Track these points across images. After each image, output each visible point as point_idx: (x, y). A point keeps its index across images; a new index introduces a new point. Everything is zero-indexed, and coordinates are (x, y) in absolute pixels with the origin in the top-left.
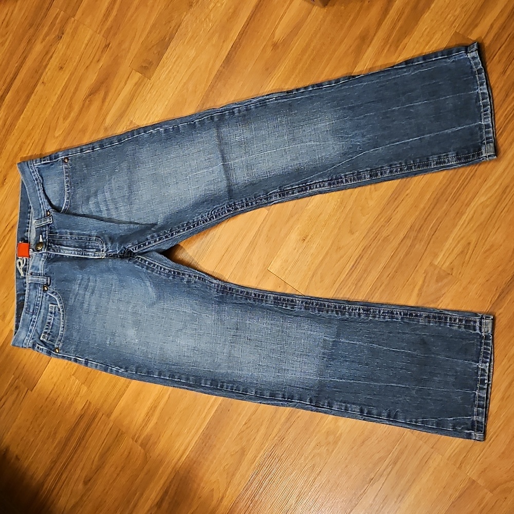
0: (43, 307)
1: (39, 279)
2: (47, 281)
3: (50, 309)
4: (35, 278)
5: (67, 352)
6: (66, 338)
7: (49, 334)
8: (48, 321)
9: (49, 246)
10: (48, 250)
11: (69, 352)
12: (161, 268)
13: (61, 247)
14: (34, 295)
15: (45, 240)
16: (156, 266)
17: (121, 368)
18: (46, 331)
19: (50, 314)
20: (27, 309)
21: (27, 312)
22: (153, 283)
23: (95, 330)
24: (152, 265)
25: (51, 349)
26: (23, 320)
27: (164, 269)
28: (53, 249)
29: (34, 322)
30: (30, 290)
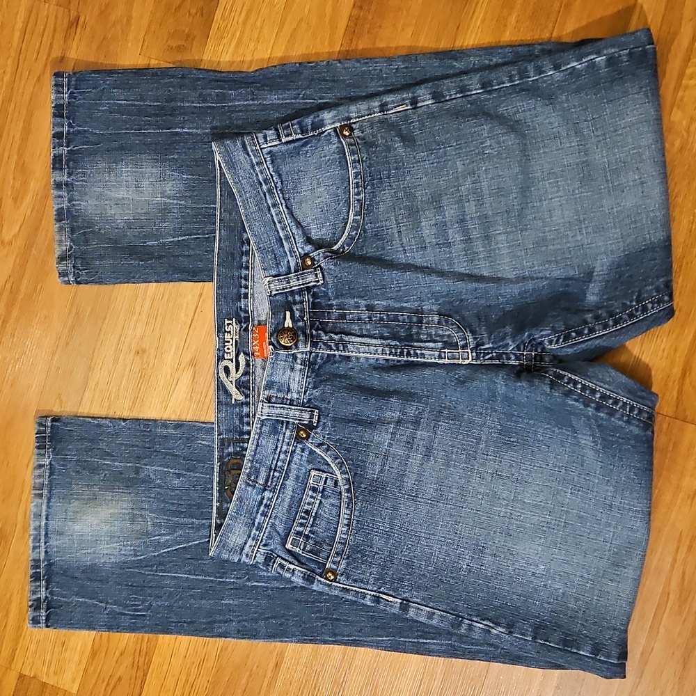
0: (292, 475)
1: (291, 413)
2: (312, 417)
3: (311, 482)
4: (278, 411)
5: (356, 581)
6: (355, 549)
7: (307, 537)
8: (306, 507)
9: (312, 336)
10: (314, 345)
11: (362, 581)
12: (632, 408)
13: (346, 338)
14: (271, 446)
15: (301, 324)
16: (621, 404)
17: (497, 624)
18: (301, 529)
19: (311, 493)
20: (249, 476)
21: (251, 482)
22: (604, 440)
23: (433, 537)
24: (611, 401)
25: (313, 571)
26: (240, 499)
27: (640, 411)
28: (325, 344)
29: (267, 506)
30: (260, 434)
